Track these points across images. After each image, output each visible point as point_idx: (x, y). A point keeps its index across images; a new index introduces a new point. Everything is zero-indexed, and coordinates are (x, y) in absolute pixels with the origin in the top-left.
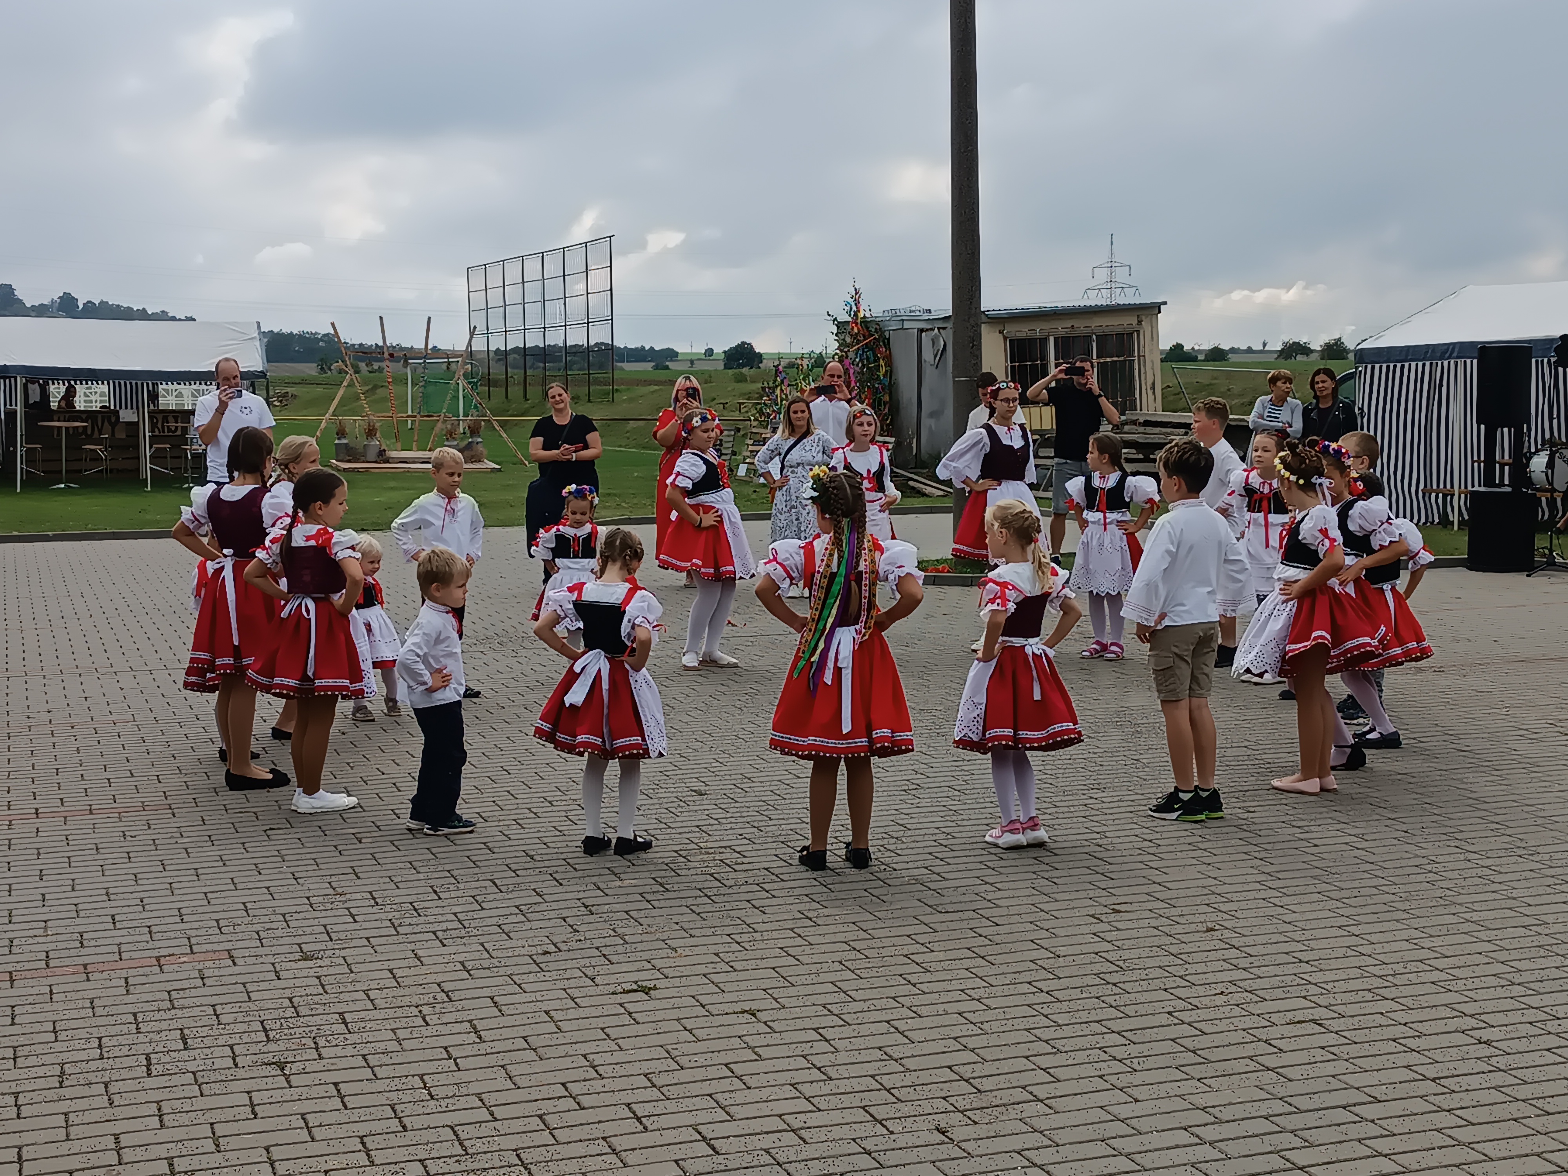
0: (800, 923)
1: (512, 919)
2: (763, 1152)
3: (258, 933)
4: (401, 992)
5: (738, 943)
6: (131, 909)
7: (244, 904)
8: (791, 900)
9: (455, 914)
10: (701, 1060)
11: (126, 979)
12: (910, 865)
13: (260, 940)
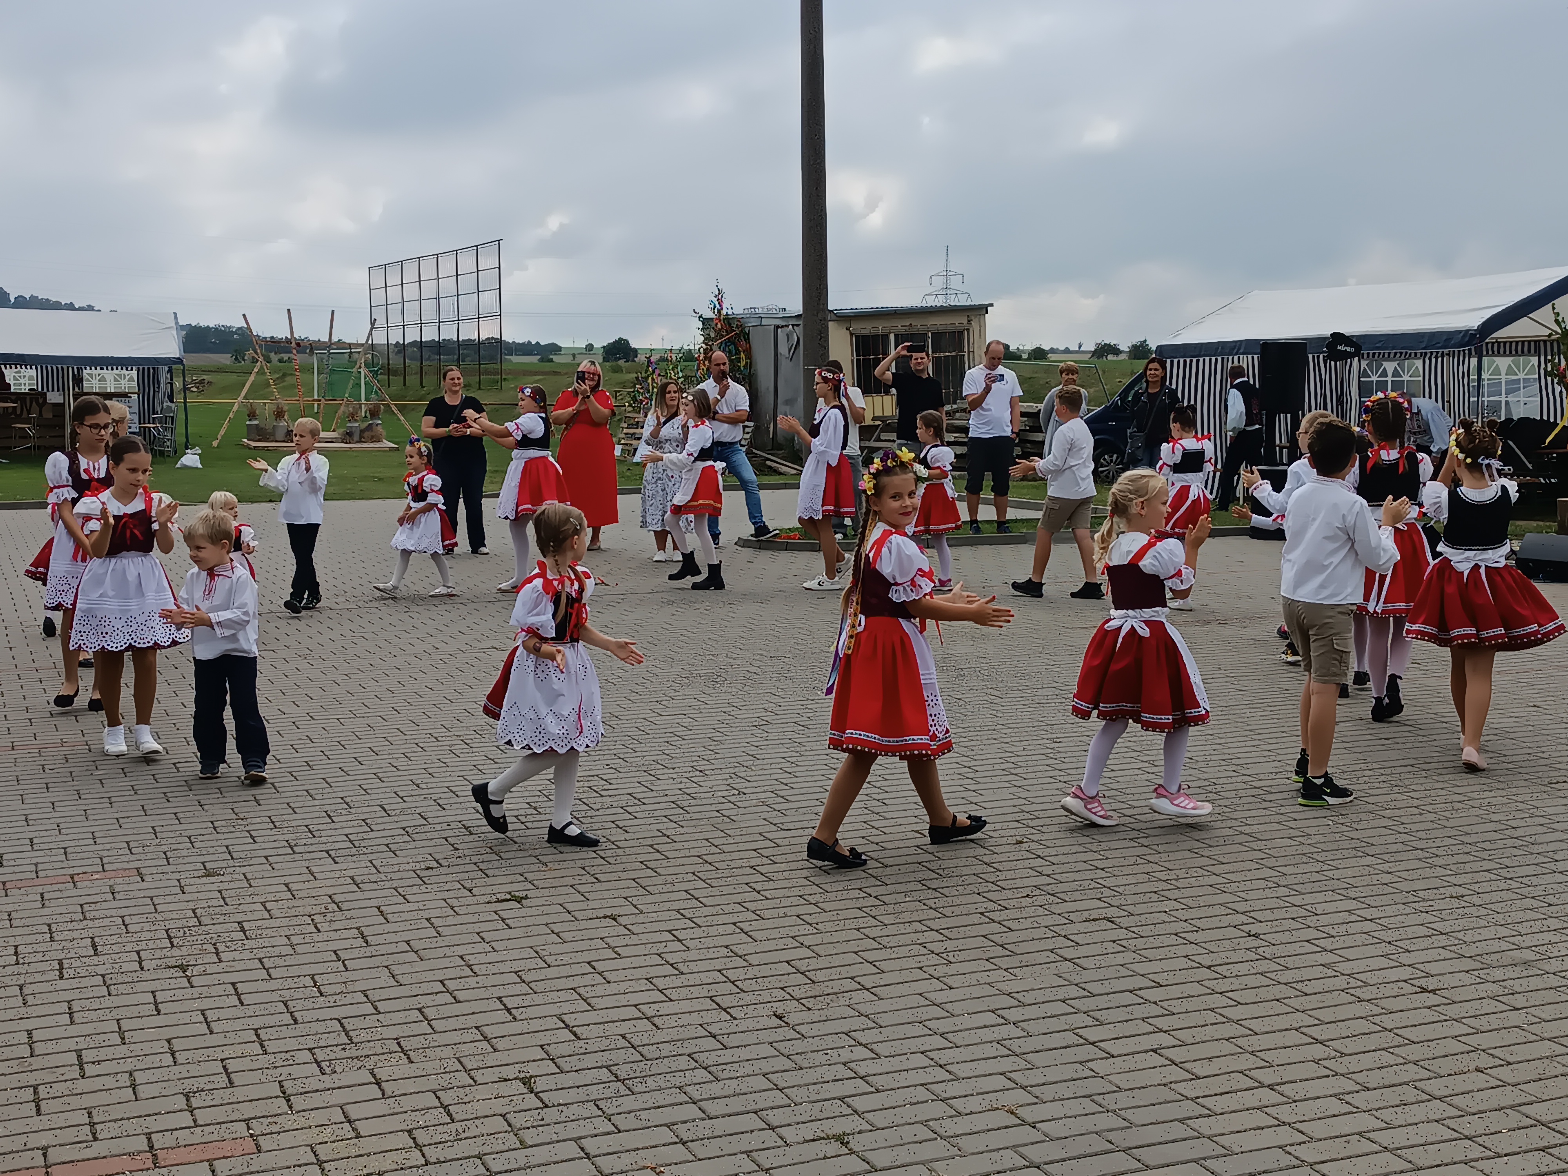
0: (657, 840)
1: (398, 839)
2: (620, 1038)
3: (165, 853)
4: (295, 903)
5: (603, 858)
6: (48, 833)
7: (153, 827)
8: (652, 820)
9: (346, 835)
10: (566, 959)
11: (42, 894)
12: (758, 790)
13: (167, 859)
